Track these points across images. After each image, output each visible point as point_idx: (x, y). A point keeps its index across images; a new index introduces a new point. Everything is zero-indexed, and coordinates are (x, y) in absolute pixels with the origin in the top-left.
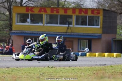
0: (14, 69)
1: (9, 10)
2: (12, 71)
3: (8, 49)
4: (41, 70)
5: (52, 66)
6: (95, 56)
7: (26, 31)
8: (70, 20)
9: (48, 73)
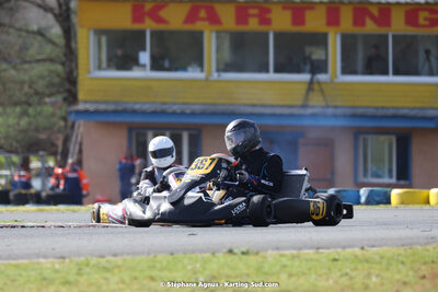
0: (88, 265)
1: (61, 15)
2: (79, 273)
3: (62, 182)
4: (198, 265)
5: (244, 250)
6: (428, 202)
7: (135, 103)
8: (317, 55)
9: (228, 276)
